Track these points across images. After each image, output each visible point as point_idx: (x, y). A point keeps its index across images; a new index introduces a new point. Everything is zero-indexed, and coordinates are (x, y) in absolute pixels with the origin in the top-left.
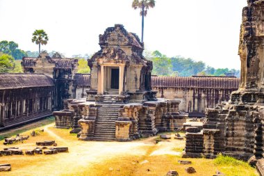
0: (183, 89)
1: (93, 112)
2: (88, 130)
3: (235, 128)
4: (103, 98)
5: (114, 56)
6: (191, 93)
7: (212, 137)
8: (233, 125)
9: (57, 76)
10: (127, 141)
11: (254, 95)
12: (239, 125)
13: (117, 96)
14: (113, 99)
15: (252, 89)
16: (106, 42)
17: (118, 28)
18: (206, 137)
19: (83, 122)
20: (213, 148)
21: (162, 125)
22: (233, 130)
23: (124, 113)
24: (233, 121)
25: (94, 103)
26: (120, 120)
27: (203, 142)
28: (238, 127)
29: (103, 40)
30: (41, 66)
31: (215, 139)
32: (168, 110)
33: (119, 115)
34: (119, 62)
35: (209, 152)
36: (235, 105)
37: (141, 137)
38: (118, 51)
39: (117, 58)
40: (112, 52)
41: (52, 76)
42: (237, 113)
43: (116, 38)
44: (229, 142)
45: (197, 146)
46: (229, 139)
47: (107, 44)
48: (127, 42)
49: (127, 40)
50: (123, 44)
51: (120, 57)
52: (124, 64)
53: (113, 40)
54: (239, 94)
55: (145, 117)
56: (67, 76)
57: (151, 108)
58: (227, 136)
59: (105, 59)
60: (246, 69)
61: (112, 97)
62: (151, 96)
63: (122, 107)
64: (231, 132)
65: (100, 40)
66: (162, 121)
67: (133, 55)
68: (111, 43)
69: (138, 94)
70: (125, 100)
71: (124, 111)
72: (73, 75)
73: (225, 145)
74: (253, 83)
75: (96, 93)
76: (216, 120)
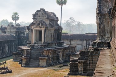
0: (81, 40)
1: (28, 53)
2: (26, 62)
3: (93, 59)
4: (34, 45)
5: (39, 24)
6: (85, 42)
7: (82, 64)
8: (92, 58)
9: (18, 35)
10: (45, 67)
11: (103, 43)
12: (95, 58)
13: (41, 44)
14: (39, 46)
15: (102, 40)
16: (36, 17)
17: (42, 10)
18: (79, 65)
19: (23, 58)
20: (83, 70)
21: (66, 58)
22: (92, 60)
23: (44, 53)
24: (93, 56)
25: (29, 48)
26: (42, 57)
27: (78, 67)
28: (95, 59)
29: (34, 16)
30: (10, 30)
31: (84, 65)
32: (69, 51)
33: (42, 54)
34: (41, 27)
35: (81, 72)
36: (94, 48)
37: (53, 65)
38: (41, 22)
39: (40, 25)
40: (38, 22)
41: (14, 35)
42: (94, 52)
43: (41, 15)
44: (90, 67)
45: (75, 69)
46: (90, 65)
47: (36, 18)
48: (46, 17)
49: (47, 16)
50: (44, 18)
51: (42, 25)
52: (44, 29)
53: (40, 16)
54: (96, 42)
55: (56, 55)
56: (22, 35)
57: (59, 50)
58: (90, 64)
59: (34, 26)
60: (99, 30)
61: (38, 45)
62: (60, 44)
63: (43, 50)
64: (91, 61)
65: (33, 16)
66: (66, 57)
67: (49, 23)
68: (39, 18)
69: (53, 43)
70: (45, 47)
71: (44, 52)
72: (26, 34)
73: (89, 68)
74: (102, 37)
75: (30, 43)
76: (84, 56)
